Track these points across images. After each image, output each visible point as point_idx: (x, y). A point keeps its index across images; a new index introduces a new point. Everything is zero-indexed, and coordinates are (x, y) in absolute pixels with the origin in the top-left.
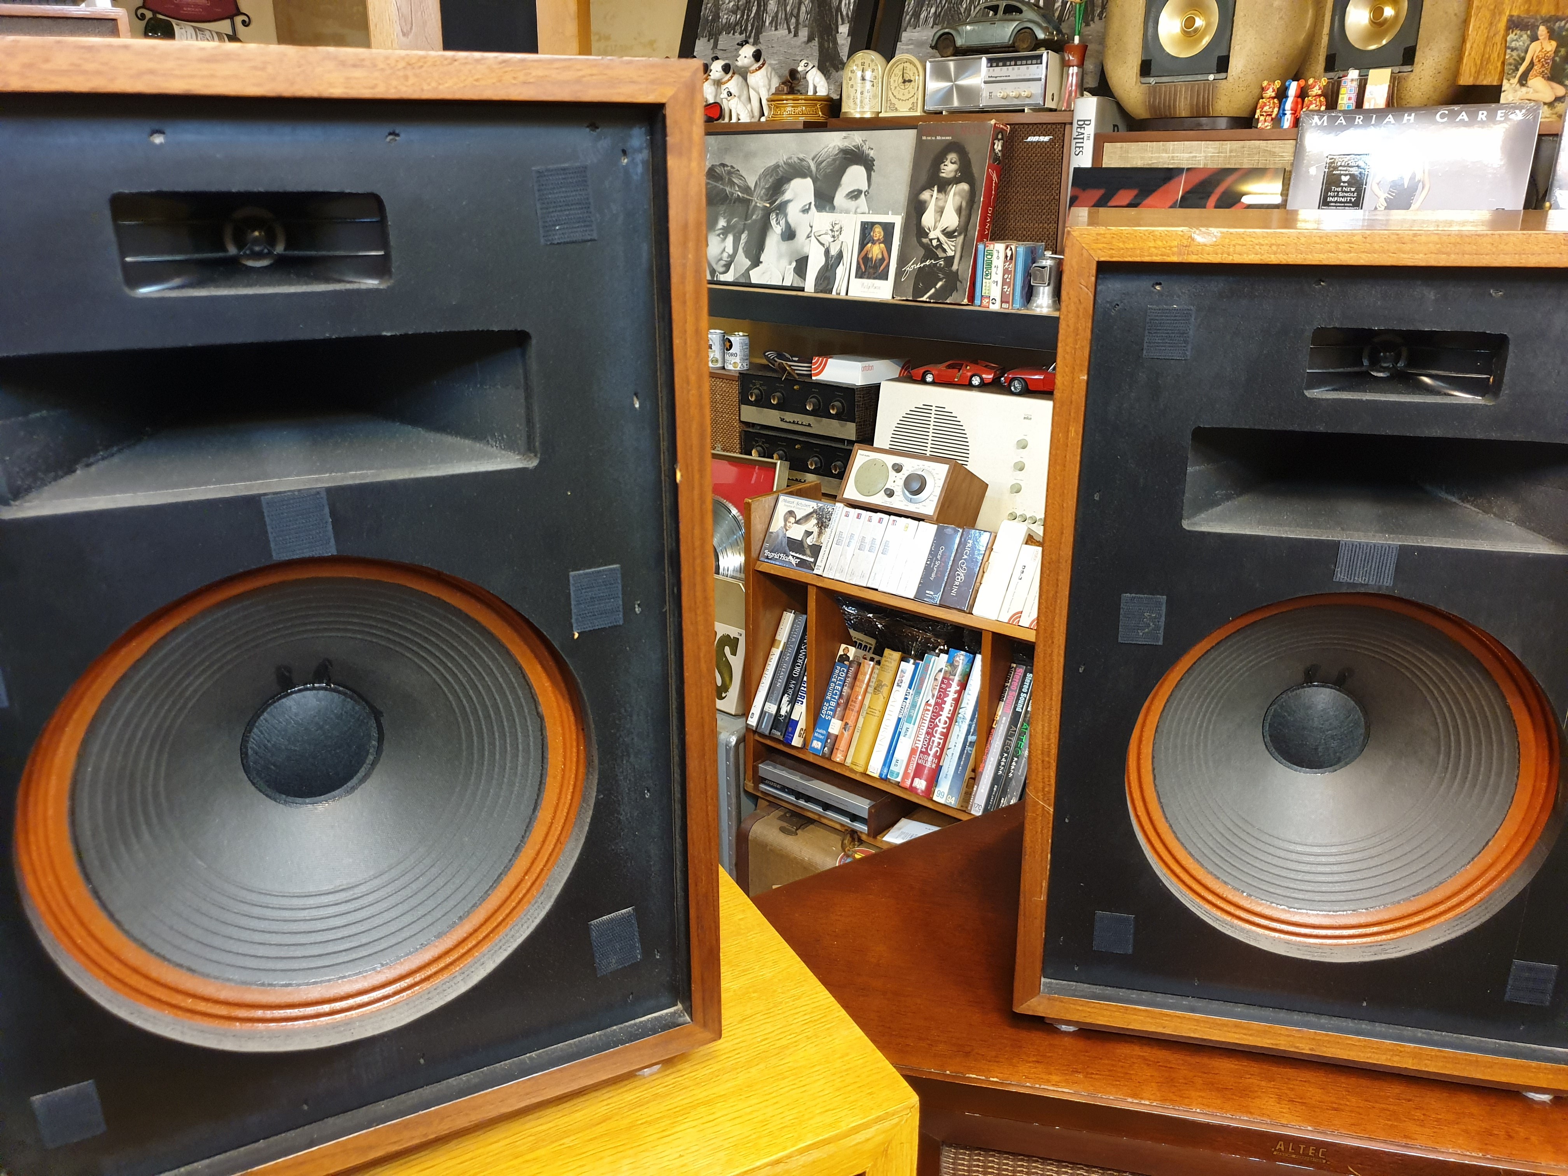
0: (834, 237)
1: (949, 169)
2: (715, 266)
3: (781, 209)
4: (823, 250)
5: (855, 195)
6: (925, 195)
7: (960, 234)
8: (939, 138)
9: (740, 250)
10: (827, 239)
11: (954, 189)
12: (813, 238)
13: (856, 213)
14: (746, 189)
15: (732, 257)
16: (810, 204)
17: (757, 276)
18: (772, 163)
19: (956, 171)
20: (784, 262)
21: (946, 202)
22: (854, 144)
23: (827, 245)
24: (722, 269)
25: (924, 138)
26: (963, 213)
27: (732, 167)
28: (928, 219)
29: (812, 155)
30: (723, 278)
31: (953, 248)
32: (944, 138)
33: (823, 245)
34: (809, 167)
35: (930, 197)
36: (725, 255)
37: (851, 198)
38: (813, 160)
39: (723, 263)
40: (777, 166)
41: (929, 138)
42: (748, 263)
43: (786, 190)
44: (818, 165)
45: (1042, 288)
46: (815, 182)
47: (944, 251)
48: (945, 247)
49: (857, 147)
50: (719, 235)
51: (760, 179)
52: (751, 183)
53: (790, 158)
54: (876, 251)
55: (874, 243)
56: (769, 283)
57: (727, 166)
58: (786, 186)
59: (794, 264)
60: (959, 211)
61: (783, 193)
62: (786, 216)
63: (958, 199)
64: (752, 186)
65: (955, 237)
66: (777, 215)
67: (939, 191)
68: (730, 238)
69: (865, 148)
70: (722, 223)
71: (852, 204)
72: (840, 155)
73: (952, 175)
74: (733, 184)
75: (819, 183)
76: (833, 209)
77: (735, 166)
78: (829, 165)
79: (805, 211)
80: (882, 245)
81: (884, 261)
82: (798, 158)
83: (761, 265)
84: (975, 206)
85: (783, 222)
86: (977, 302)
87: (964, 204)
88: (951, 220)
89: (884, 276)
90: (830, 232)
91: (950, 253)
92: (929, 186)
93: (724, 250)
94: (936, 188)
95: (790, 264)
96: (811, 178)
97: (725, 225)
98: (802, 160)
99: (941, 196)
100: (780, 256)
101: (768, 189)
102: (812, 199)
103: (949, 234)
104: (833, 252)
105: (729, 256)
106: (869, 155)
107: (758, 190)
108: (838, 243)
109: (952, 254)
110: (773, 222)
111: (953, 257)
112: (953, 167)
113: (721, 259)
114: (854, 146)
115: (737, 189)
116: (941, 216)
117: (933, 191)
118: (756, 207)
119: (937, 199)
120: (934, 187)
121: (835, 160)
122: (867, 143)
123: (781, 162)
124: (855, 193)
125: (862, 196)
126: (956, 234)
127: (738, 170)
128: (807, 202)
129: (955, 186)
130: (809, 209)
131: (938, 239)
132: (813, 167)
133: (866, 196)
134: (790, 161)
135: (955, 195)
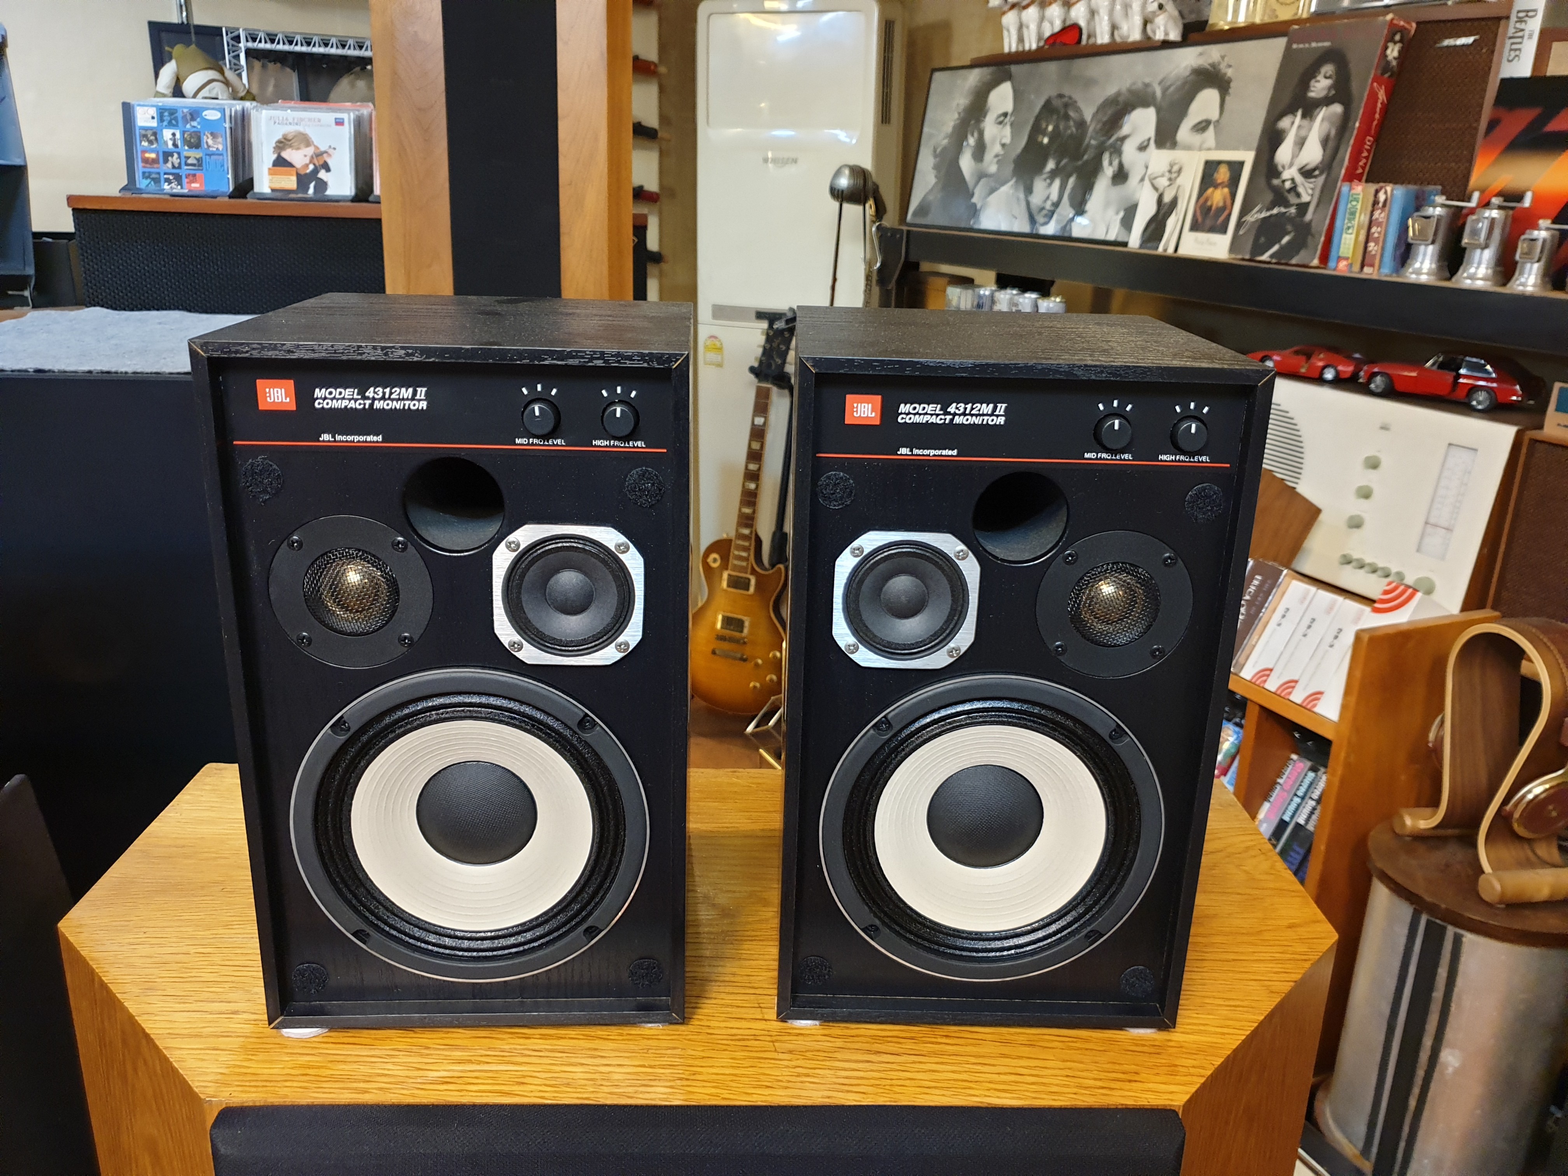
0: (1170, 179)
1: (1320, 86)
2: (1036, 217)
3: (1117, 146)
4: (1155, 196)
5: (1202, 127)
6: (1284, 123)
7: (1321, 173)
8: (1314, 45)
9: (1066, 197)
10: (1163, 182)
11: (1322, 114)
12: (1147, 182)
13: (1200, 149)
14: (1082, 124)
15: (1056, 206)
16: (1149, 140)
17: (1079, 228)
18: (1111, 90)
19: (1330, 88)
20: (1111, 212)
21: (1310, 130)
22: (1210, 61)
23: (1161, 190)
24: (1043, 220)
25: (1295, 46)
26: (1331, 144)
27: (1070, 98)
28: (1284, 154)
29: (1160, 78)
30: (1043, 230)
31: (1310, 192)
32: (1320, 44)
33: (1156, 189)
34: (1154, 93)
35: (1292, 125)
36: (1049, 203)
37: (1197, 131)
39: (1044, 212)
40: (1118, 95)
41: (1301, 46)
42: (1072, 212)
43: (1124, 124)
44: (1165, 91)
45: (1422, 248)
46: (1158, 112)
47: (1298, 195)
49: (1213, 65)
50: (1045, 179)
51: (1097, 111)
52: (1088, 116)
53: (1134, 84)
54: (1218, 196)
55: (1216, 186)
56: (1091, 236)
57: (1065, 97)
58: (1124, 119)
59: (1122, 214)
60: (1325, 142)
61: (1121, 127)
62: (1120, 154)
63: (1326, 125)
64: (1088, 119)
65: (1315, 177)
66: (1111, 153)
67: (1304, 116)
68: (1057, 183)
69: (1223, 67)
71: (1197, 139)
72: (1192, 77)
73: (1322, 94)
74: (1069, 118)
75: (1162, 113)
76: (1174, 145)
77: (1073, 96)
78: (1178, 88)
79: (1142, 148)
80: (1226, 190)
81: (1225, 209)
82: (1144, 83)
83: (1085, 214)
84: (1347, 134)
85: (1116, 163)
86: (1332, 264)
87: (1333, 132)
88: (1313, 154)
89: (1223, 230)
90: (1167, 174)
91: (1305, 198)
92: (1290, 110)
94: (1299, 113)
95: (1117, 213)
96: (1155, 106)
97: (1054, 167)
98: (1147, 85)
99: (1306, 122)
100: (1107, 205)
101: (1105, 124)
102: (1152, 133)
103: (1307, 173)
104: (1167, 199)
105: (1053, 204)
106: (1225, 74)
107: (1094, 125)
108: (1175, 187)
109: (1308, 200)
110: (1106, 163)
111: (1307, 204)
112: (1328, 82)
113: (1044, 208)
114: (1210, 65)
115: (1072, 123)
116: (1301, 149)
117: (1296, 116)
118: (1088, 145)
119: (1299, 127)
120: (1297, 111)
121: (1185, 83)
122: (1226, 59)
123: (1124, 90)
124: (1204, 124)
125: (1211, 128)
126: (1317, 173)
127: (1076, 102)
128: (1146, 137)
129: (1324, 108)
130: (1148, 145)
131: (1293, 180)
132: (1159, 93)
133: (1215, 127)
134: (1134, 87)
135: (1323, 120)
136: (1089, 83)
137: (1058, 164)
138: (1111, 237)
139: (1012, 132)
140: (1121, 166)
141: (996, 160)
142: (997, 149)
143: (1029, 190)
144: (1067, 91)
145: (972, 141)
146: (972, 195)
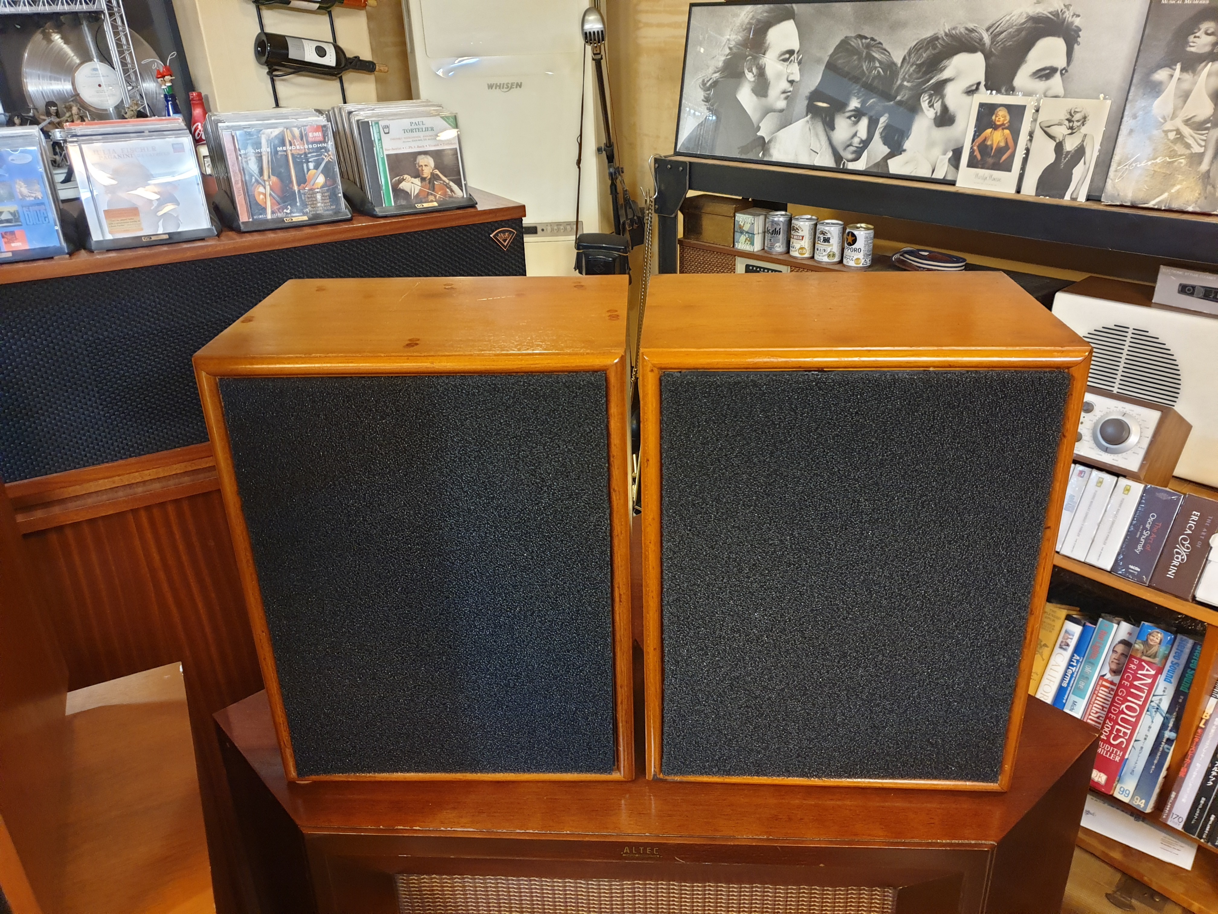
1: (1202, 42)
2: (842, 153)
3: (939, 88)
5: (1046, 73)
6: (1161, 75)
7: (1214, 126)
9: (877, 136)
11: (1207, 68)
13: (1046, 95)
14: (890, 67)
15: (865, 144)
16: (979, 84)
17: (896, 166)
18: (928, 34)
19: (1214, 45)
20: (936, 152)
21: (1194, 83)
22: (1051, 10)
24: (850, 156)
27: (872, 39)
28: (1162, 105)
29: (988, 24)
30: (851, 166)
31: (1203, 143)
34: (981, 39)
35: (1170, 77)
36: (856, 141)
37: (1040, 77)
38: (987, 30)
39: (852, 149)
40: (935, 38)
41: (1173, 2)
42: (886, 150)
43: (945, 67)
44: (994, 37)
46: (987, 58)
47: (1188, 146)
48: (1190, 141)
49: (1056, 14)
50: (849, 117)
51: (909, 53)
52: (898, 57)
53: (954, 29)
56: (913, 174)
57: (866, 38)
58: (945, 63)
59: (950, 154)
60: (1215, 96)
61: (942, 70)
62: (942, 97)
63: (1214, 81)
64: (898, 61)
65: (1207, 129)
66: (931, 96)
67: (1183, 70)
68: (864, 122)
69: (1068, 15)
70: (854, 103)
72: (1029, 24)
73: (1207, 49)
74: (872, 59)
75: (993, 58)
76: (1011, 87)
77: (876, 38)
78: (1011, 36)
79: (971, 90)
82: (967, 29)
83: (904, 154)
85: (938, 105)
88: (1201, 108)
91: (1197, 149)
92: (1166, 64)
93: (855, 135)
94: (1179, 66)
95: (943, 153)
96: (983, 52)
97: (859, 106)
98: (972, 31)
99: (1187, 76)
100: (931, 145)
101: (919, 66)
102: (981, 78)
103: (1195, 125)
105: (862, 141)
106: (1072, 23)
107: (906, 67)
109: (1202, 150)
110: (925, 104)
111: (1201, 155)
112: (1210, 39)
113: (850, 145)
114: (1050, 13)
115: (877, 64)
116: (1185, 102)
117: (1175, 70)
118: (901, 86)
119: (1179, 79)
120: (1176, 65)
121: (1019, 31)
122: (1071, 8)
123: (941, 33)
124: (1048, 71)
125: (1058, 75)
126: (1209, 125)
127: (880, 43)
128: (978, 81)
129: (1210, 64)
130: (977, 89)
131: (1178, 132)
132: (987, 39)
133: (1062, 74)
134: (954, 32)
135: (1209, 75)
136: (896, 26)
137: (863, 103)
138: (939, 175)
139: (800, 70)
140: (945, 109)
141: (784, 95)
142: (785, 85)
143: (830, 126)
144: (867, 31)
145: (750, 76)
146: (759, 129)
